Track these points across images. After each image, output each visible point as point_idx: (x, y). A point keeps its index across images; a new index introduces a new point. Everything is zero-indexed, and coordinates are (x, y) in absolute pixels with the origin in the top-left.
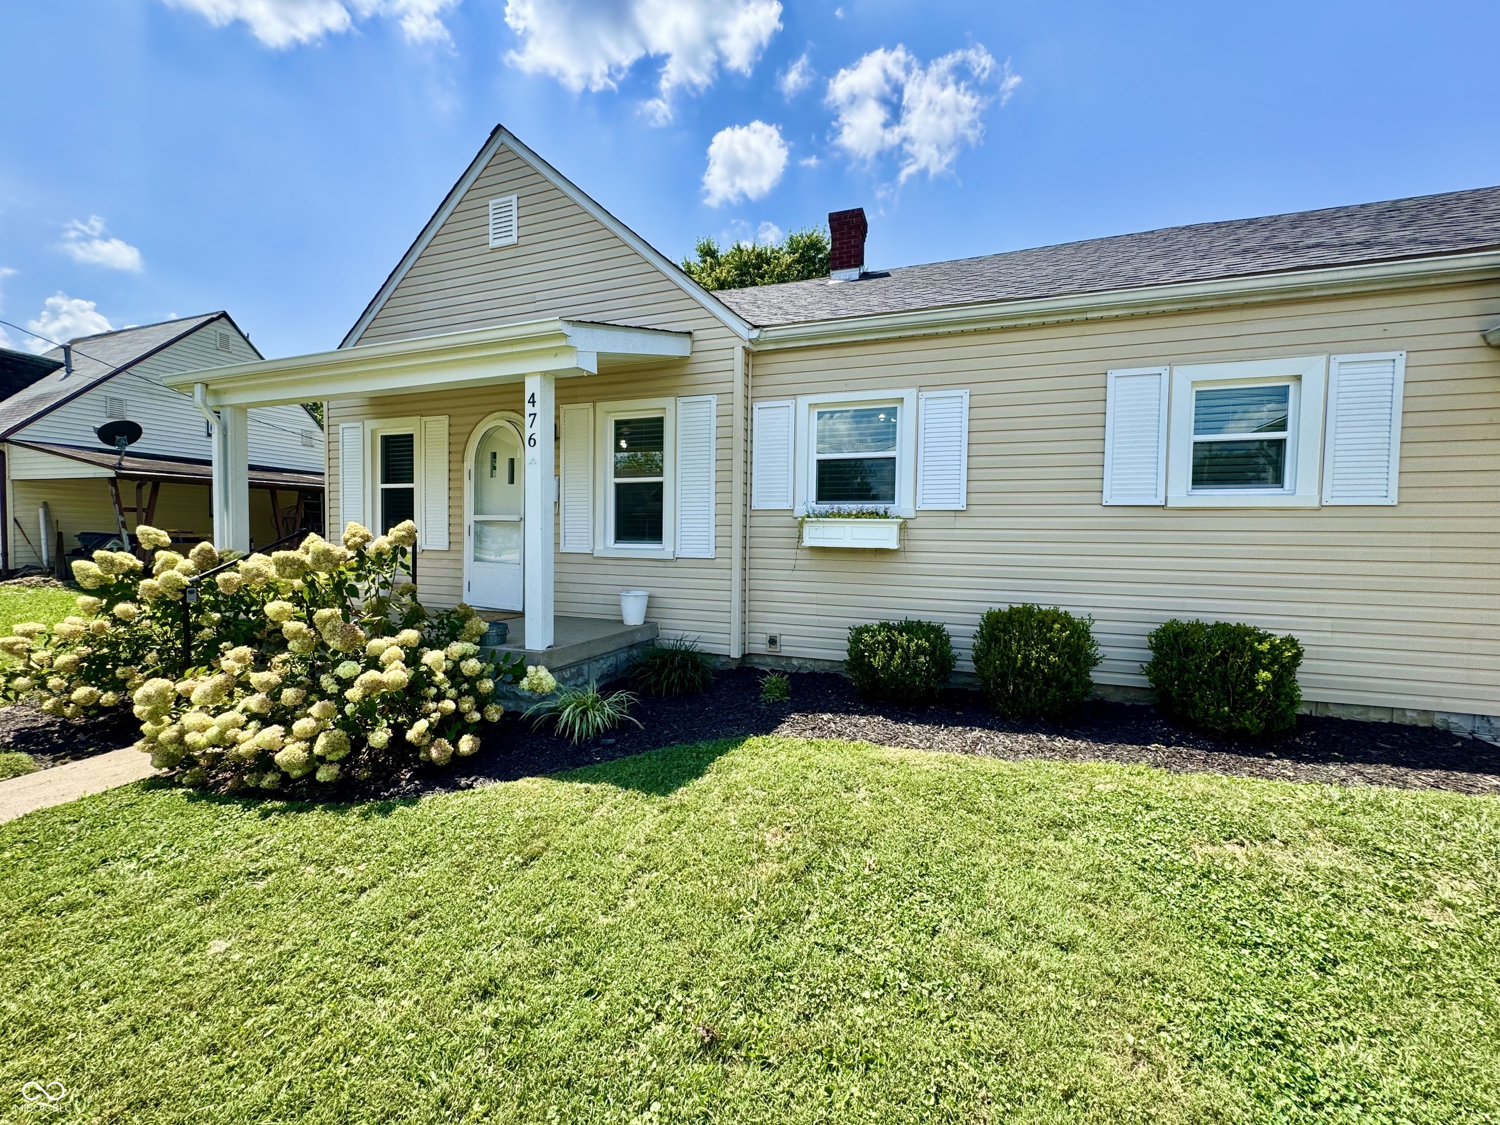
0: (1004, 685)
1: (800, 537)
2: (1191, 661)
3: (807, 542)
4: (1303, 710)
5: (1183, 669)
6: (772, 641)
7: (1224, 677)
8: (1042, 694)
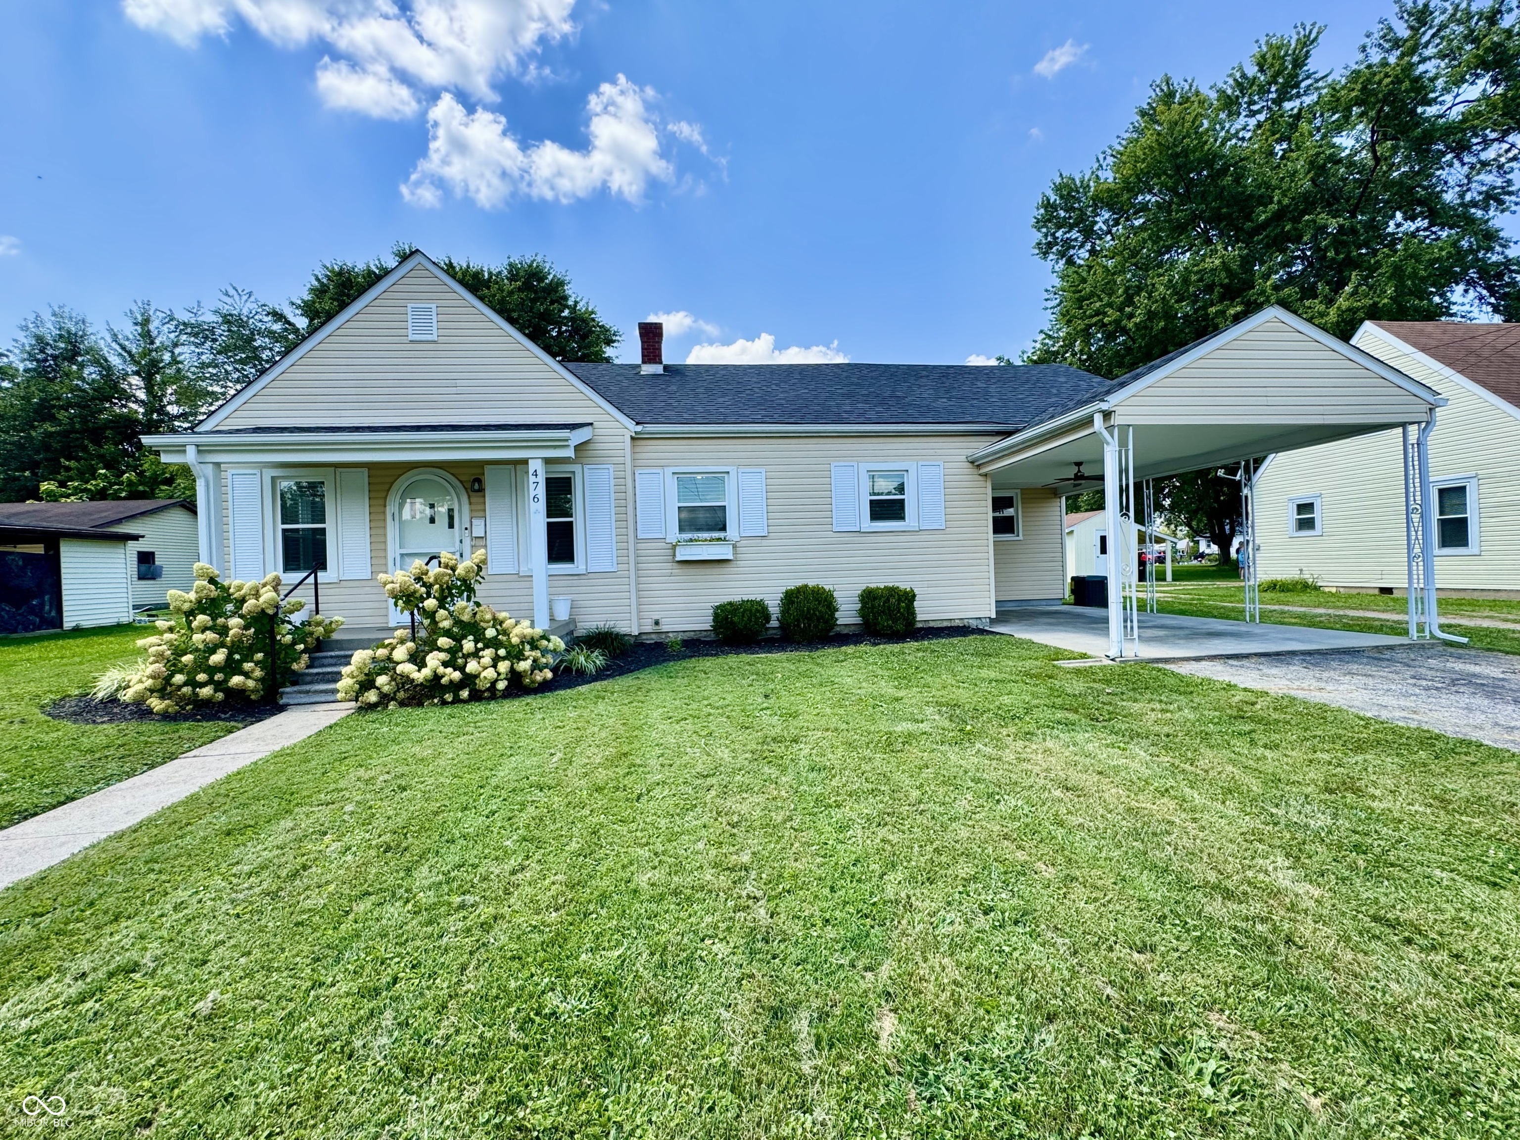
0: (799, 626)
1: (674, 555)
2: (876, 603)
3: (678, 558)
4: (919, 625)
5: (873, 607)
6: (657, 623)
7: (889, 608)
8: (816, 627)
